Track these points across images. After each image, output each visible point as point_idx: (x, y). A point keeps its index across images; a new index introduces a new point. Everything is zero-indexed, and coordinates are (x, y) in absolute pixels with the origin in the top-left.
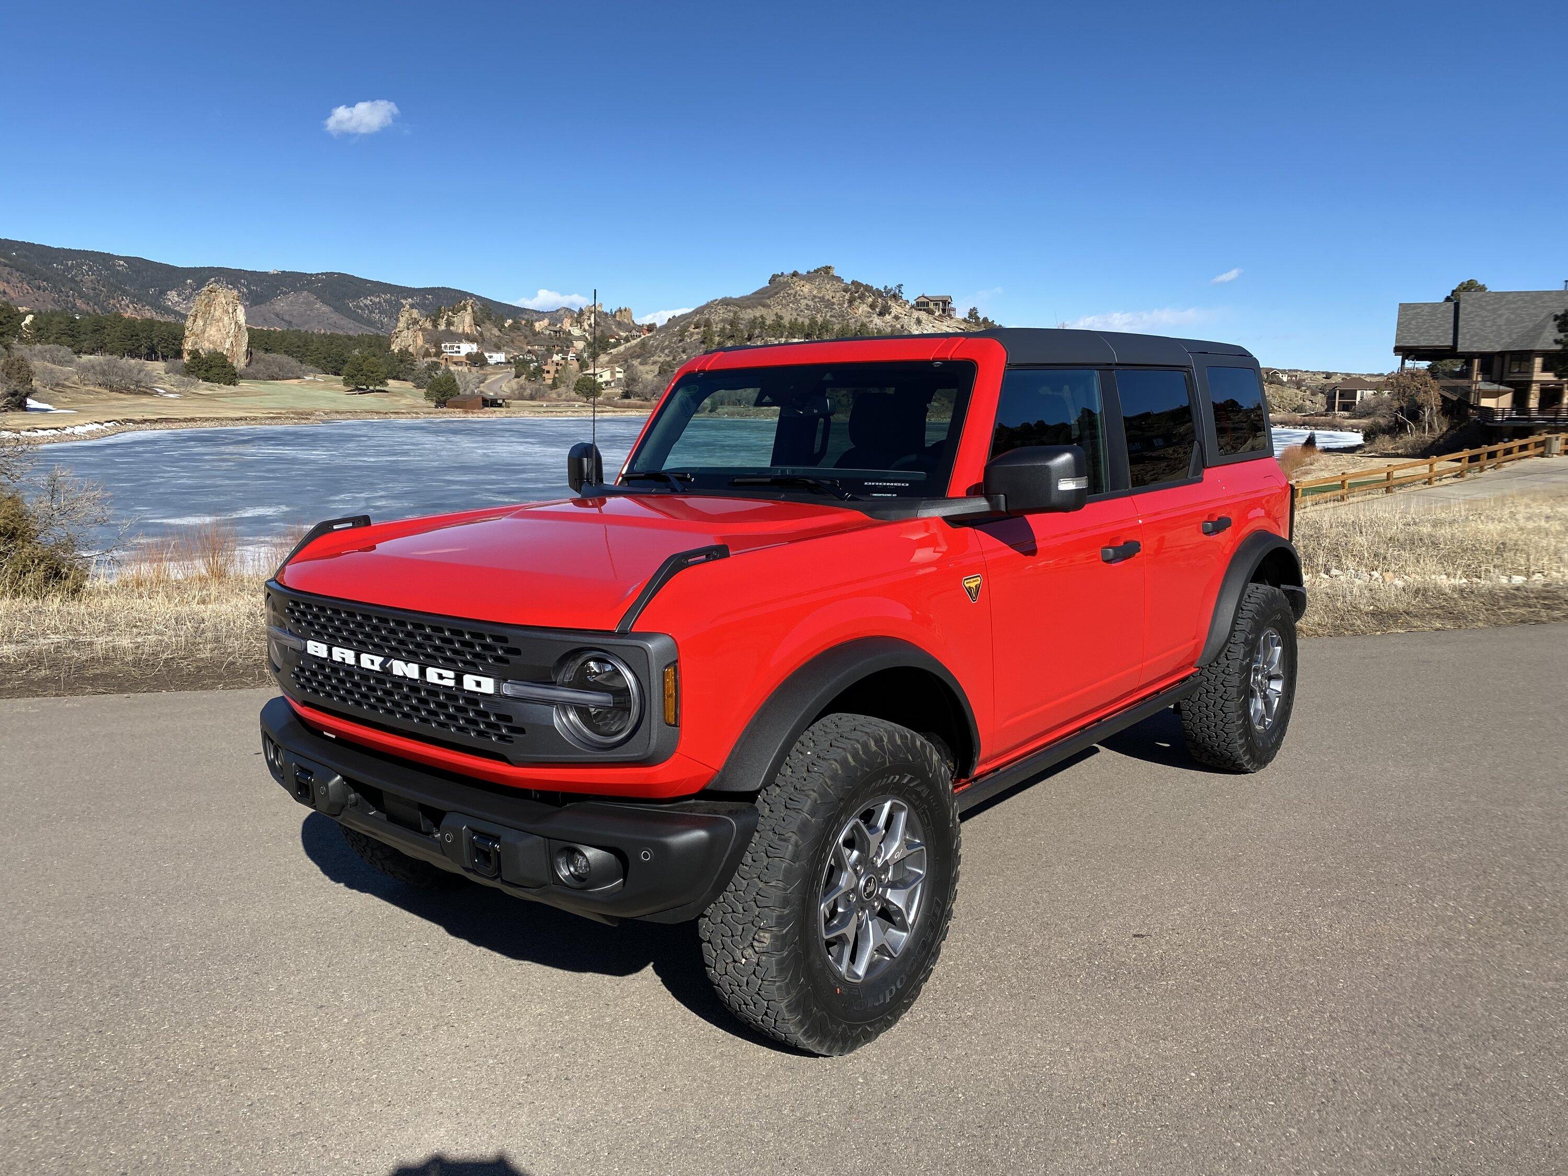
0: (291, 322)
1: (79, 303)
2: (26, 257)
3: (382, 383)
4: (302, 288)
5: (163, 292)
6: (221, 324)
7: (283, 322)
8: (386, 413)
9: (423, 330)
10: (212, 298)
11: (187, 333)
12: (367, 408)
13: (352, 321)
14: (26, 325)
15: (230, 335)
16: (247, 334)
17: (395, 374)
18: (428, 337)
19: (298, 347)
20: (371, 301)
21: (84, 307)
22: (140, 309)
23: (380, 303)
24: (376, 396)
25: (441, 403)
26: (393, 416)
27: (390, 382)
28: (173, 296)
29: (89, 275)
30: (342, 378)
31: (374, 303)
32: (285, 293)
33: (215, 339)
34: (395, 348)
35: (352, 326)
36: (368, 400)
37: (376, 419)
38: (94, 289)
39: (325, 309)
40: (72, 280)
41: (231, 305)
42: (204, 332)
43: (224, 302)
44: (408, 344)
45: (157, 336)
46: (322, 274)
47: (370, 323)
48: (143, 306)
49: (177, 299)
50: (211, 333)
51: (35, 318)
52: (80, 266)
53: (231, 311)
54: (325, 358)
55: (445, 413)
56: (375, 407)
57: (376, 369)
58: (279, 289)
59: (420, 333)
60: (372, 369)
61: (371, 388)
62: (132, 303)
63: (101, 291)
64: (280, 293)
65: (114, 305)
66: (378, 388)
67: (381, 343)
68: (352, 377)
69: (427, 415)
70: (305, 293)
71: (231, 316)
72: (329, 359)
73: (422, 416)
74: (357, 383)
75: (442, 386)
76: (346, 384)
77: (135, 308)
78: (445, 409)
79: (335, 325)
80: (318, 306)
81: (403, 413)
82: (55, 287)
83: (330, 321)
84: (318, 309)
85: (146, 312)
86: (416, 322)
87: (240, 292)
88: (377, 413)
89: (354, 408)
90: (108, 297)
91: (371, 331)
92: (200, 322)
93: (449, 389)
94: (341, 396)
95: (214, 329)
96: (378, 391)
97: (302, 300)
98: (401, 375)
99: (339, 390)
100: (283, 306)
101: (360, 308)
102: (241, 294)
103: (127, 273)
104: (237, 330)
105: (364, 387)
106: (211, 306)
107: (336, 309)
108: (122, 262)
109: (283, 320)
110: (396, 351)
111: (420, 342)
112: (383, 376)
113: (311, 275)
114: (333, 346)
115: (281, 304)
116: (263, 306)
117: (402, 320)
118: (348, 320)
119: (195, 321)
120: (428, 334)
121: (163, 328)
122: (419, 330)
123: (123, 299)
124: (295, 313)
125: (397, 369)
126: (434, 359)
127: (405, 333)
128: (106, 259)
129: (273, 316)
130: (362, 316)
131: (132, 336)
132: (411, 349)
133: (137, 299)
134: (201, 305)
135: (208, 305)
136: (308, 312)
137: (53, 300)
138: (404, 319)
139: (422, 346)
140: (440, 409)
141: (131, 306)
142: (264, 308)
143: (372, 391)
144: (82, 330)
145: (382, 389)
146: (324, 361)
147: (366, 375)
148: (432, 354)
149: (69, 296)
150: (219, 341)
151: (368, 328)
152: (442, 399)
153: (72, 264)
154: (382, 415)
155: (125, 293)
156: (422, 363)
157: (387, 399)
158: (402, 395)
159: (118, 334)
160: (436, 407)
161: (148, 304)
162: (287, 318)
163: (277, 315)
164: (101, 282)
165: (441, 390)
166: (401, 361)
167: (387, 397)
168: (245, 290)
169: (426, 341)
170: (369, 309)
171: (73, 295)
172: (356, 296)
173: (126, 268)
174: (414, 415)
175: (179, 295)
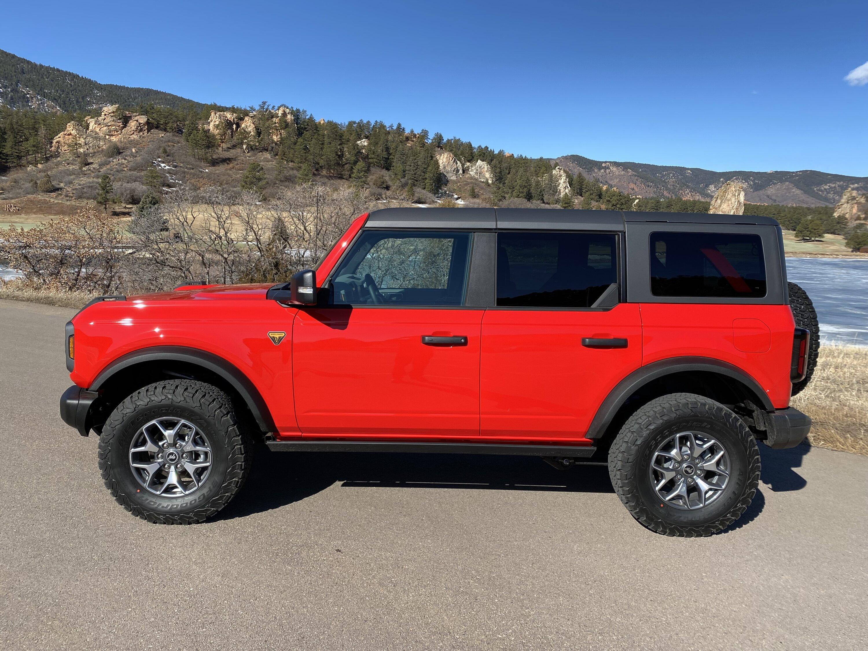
0: (775, 200)
1: (665, 193)
2: (645, 171)
3: (820, 236)
4: (786, 180)
5: (707, 186)
6: (730, 202)
7: (771, 200)
8: (816, 254)
9: (858, 203)
10: (728, 188)
11: (711, 207)
12: (804, 250)
13: (814, 199)
14: (634, 204)
15: (734, 208)
16: (743, 207)
17: (832, 231)
18: (861, 208)
19: (774, 214)
20: (829, 186)
21: (667, 195)
22: (694, 195)
23: (835, 187)
24: (814, 244)
25: (857, 249)
26: (820, 256)
27: (826, 235)
28: (712, 187)
29: (672, 179)
30: (795, 232)
31: (831, 188)
32: (774, 184)
33: (725, 210)
34: (836, 215)
35: (813, 201)
36: (809, 246)
37: (808, 257)
38: (673, 186)
39: (798, 192)
40: (664, 181)
41: (737, 191)
42: (720, 206)
43: (734, 190)
44: (846, 212)
45: (697, 209)
46: (800, 171)
47: (826, 199)
48: (696, 193)
49: (713, 189)
50: (724, 207)
51: (639, 201)
52: (669, 174)
53: (737, 195)
54: (789, 221)
55: (857, 256)
56: (810, 250)
57: (818, 227)
58: (772, 181)
59: (856, 206)
60: (815, 228)
61: (813, 239)
62: (691, 192)
63: (677, 186)
64: (772, 184)
65: (682, 193)
66: (817, 239)
67: (828, 212)
68: (801, 232)
69: (844, 257)
70: (787, 183)
71: (736, 197)
72: (791, 221)
73: (841, 256)
74: (804, 236)
75: (859, 238)
76: (796, 236)
77: (692, 194)
78: (858, 253)
79: (803, 201)
80: (793, 190)
81: (827, 255)
82: (656, 186)
83: (799, 199)
84: (794, 192)
85: (697, 196)
86: (854, 198)
87: (748, 184)
88: (810, 254)
89: (796, 250)
90: (679, 189)
91: (822, 204)
92: (719, 201)
93: (863, 241)
94: (792, 243)
95: (726, 205)
96: (816, 241)
97: (784, 187)
98: (836, 231)
99: (792, 239)
100: (772, 191)
101: (822, 191)
102: (749, 185)
103: (691, 177)
104: (738, 205)
105: (808, 238)
106: (726, 192)
107: (805, 192)
108: (689, 171)
109: (771, 199)
110: (836, 217)
111: (855, 211)
112: (822, 231)
113: (793, 172)
114: (795, 214)
115: (771, 190)
116: (761, 191)
117: (845, 197)
118: (812, 198)
119: (716, 201)
120: (862, 206)
121: (701, 204)
122: (856, 203)
123: (686, 190)
124: (779, 195)
125: (835, 228)
126: (862, 222)
127: (845, 206)
128: (681, 170)
129: (766, 197)
130: (821, 196)
131: (684, 209)
132: (847, 216)
133: (694, 190)
134: (721, 192)
135: (725, 192)
136: (787, 194)
137: (654, 192)
138: (846, 197)
139: (856, 214)
140: (854, 253)
141: (690, 194)
142: (761, 192)
143: (813, 241)
144: (661, 206)
145: (819, 239)
146: (788, 223)
147: (810, 231)
148: (862, 219)
149: (661, 190)
150: (727, 211)
151: (824, 203)
152: (858, 247)
153: (666, 173)
154: (813, 256)
155: (688, 187)
156: (853, 224)
157: (821, 246)
158: (832, 243)
159: (678, 208)
160: (852, 251)
161: (698, 192)
162: (774, 198)
163: (768, 196)
164: (677, 182)
165: (858, 241)
166: (838, 223)
167: (821, 244)
168: (752, 183)
169: (859, 210)
170: (827, 191)
171: (663, 189)
172: (820, 184)
173: (691, 174)
174: (835, 256)
175: (715, 187)
